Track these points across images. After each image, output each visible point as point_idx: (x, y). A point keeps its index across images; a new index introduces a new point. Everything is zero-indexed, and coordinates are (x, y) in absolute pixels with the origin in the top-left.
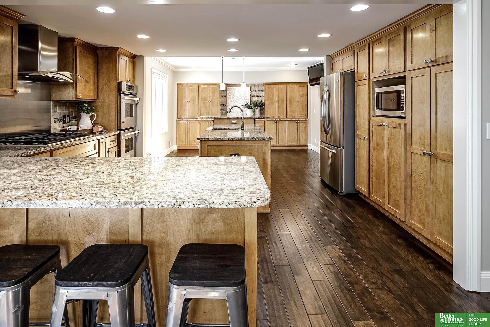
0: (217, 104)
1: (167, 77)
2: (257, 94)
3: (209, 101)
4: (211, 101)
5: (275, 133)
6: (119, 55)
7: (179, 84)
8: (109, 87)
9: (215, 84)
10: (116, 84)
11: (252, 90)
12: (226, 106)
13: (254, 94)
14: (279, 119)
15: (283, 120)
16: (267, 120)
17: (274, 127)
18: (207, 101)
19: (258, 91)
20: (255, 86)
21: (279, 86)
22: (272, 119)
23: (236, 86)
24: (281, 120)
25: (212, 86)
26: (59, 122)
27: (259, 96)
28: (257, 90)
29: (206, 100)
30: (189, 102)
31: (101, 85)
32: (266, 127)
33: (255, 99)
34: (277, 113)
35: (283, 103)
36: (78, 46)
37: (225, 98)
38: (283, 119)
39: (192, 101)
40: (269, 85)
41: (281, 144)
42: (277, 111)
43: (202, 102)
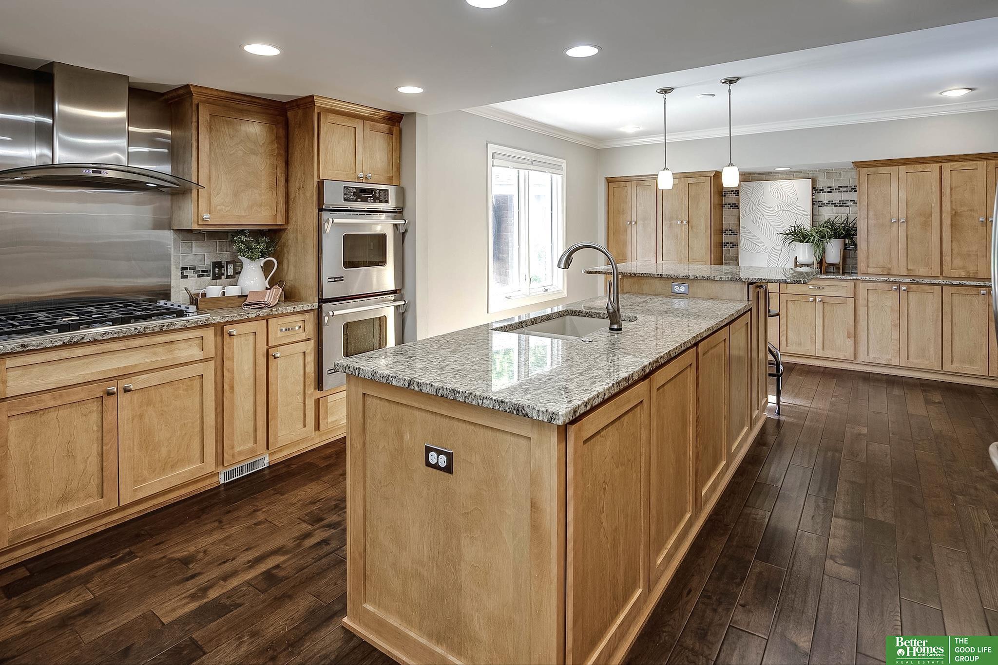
0: (706, 228)
1: (564, 166)
2: (837, 197)
3: (682, 222)
4: (688, 222)
5: (895, 326)
6: (319, 114)
7: (609, 181)
8: (304, 194)
9: (698, 175)
10: (314, 187)
11: (820, 185)
12: (737, 233)
13: (824, 197)
14: (908, 280)
15: (927, 284)
16: (863, 281)
17: (889, 304)
18: (679, 222)
19: (841, 189)
20: (829, 173)
21: (910, 168)
22: (882, 278)
23: (768, 177)
24: (918, 283)
25: (690, 181)
26: (199, 276)
27: (843, 204)
28: (835, 185)
29: (677, 219)
30: (633, 223)
31: (293, 189)
32: (861, 302)
33: (827, 214)
34: (903, 259)
35: (926, 225)
36: (204, 102)
37: (735, 210)
38: (927, 281)
39: (642, 222)
40: (872, 170)
41: (915, 361)
42: (903, 252)
43: (666, 225)
